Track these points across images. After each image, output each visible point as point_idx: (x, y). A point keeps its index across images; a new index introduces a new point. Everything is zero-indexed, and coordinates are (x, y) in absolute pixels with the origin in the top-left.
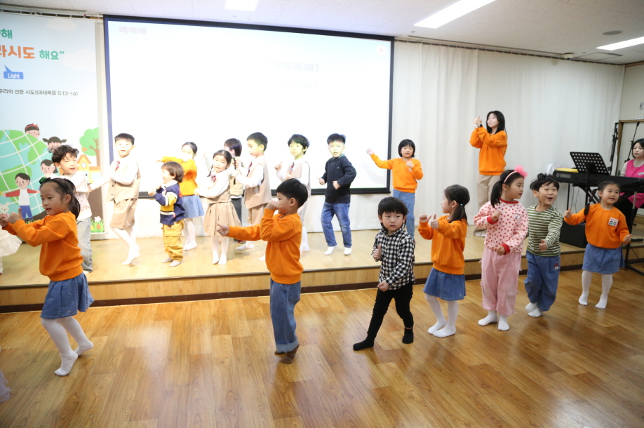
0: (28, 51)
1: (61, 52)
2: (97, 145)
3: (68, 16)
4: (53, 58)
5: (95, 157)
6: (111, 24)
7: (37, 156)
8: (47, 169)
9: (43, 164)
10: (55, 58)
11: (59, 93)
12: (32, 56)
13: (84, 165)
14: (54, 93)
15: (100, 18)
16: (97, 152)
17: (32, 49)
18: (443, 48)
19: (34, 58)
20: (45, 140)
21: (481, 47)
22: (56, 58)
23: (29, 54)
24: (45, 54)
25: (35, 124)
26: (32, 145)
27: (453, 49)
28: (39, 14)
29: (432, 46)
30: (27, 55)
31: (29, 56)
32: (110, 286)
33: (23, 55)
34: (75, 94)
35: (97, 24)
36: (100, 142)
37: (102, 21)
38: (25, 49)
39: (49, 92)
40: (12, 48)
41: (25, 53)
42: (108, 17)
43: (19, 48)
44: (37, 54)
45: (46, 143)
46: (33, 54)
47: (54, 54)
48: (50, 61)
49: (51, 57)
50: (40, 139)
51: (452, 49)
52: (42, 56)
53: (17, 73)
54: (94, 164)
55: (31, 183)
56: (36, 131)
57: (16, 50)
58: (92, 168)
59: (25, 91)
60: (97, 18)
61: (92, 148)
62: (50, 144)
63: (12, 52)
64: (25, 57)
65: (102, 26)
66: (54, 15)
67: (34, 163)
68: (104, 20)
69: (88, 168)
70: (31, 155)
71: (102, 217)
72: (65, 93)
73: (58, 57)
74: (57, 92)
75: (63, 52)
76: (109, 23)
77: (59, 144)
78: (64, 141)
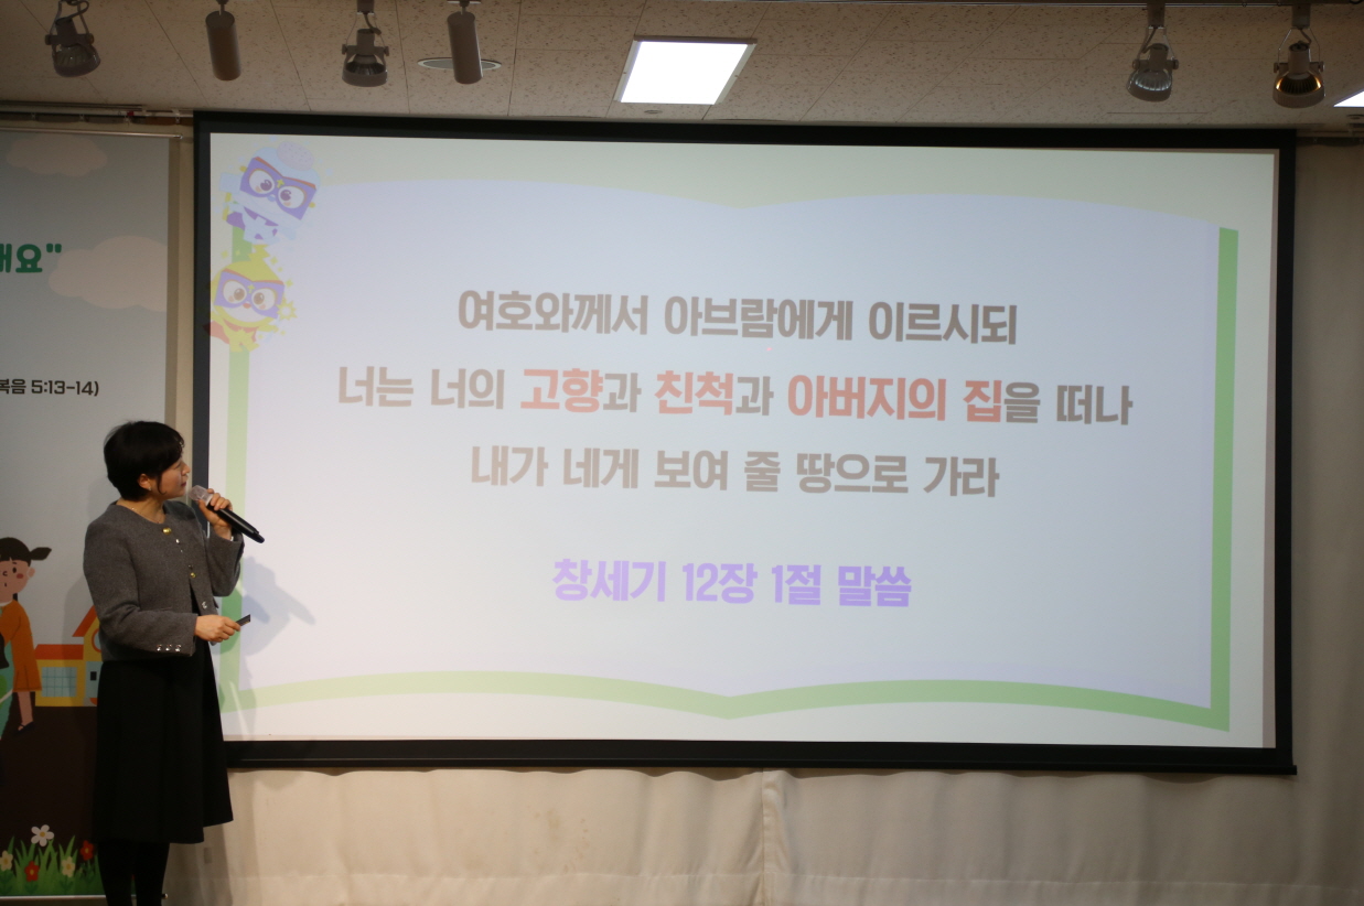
1: (49, 248)
4: (22, 270)
6: (220, 141)
10: (30, 266)
11: (37, 387)
14: (19, 387)
15: (183, 121)
22: (36, 269)
34: (90, 389)
35: (175, 142)
37: (186, 132)
39: (3, 385)
47: (29, 255)
49: (16, 263)
60: (170, 121)
65: (187, 151)
68: (196, 131)
72: (55, 387)
73: (39, 265)
74: (28, 385)
75: (59, 248)
76: (214, 137)
77: (21, 564)
78: (42, 553)
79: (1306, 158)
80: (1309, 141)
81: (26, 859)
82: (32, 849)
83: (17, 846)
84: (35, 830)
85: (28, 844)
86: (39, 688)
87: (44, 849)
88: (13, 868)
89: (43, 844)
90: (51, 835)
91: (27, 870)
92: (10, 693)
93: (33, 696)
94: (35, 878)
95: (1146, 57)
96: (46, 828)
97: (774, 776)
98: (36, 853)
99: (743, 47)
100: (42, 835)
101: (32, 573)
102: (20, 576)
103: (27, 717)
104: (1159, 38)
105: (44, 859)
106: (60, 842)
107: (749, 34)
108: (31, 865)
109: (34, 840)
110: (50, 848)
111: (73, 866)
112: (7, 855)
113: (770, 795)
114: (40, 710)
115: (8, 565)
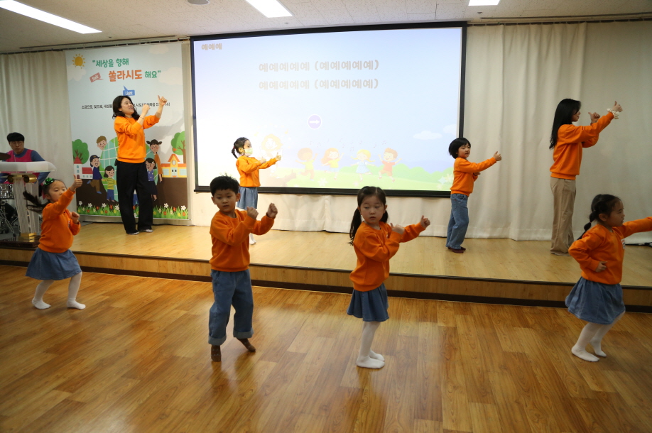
0: (138, 73)
1: (158, 72)
2: (184, 146)
3: (167, 41)
5: (182, 156)
6: (196, 43)
8: (149, 166)
9: (148, 162)
10: (155, 76)
13: (174, 162)
14: (154, 105)
15: (189, 39)
16: (184, 152)
17: (140, 71)
18: (533, 27)
19: (141, 78)
20: (148, 142)
21: (590, 19)
23: (139, 75)
24: (148, 74)
27: (549, 26)
28: (148, 43)
29: (518, 26)
30: (137, 77)
31: (139, 77)
32: (141, 260)
33: (135, 76)
36: (185, 143)
37: (189, 42)
38: (136, 71)
40: (128, 72)
41: (136, 75)
42: (194, 38)
43: (132, 71)
44: (143, 76)
45: (149, 145)
46: (141, 75)
47: (154, 73)
48: (151, 80)
49: (152, 76)
51: (546, 28)
52: (147, 76)
53: (131, 91)
54: (182, 161)
57: (130, 74)
58: (180, 165)
60: (185, 40)
61: (180, 148)
62: (152, 146)
63: (128, 75)
65: (190, 46)
66: (158, 42)
68: (191, 42)
69: (177, 165)
71: (186, 206)
75: (160, 72)
76: (195, 42)
78: (161, 143)
79: (470, 30)
80: (471, 25)
81: (164, 210)
83: (162, 207)
84: (164, 204)
86: (163, 173)
87: (167, 209)
88: (161, 212)
90: (168, 206)
93: (162, 175)
97: (328, 197)
100: (166, 205)
103: (161, 180)
105: (167, 211)
106: (170, 207)
108: (165, 212)
109: (165, 207)
111: (173, 213)
112: (160, 210)
113: (327, 202)
114: (163, 178)
115: (154, 146)
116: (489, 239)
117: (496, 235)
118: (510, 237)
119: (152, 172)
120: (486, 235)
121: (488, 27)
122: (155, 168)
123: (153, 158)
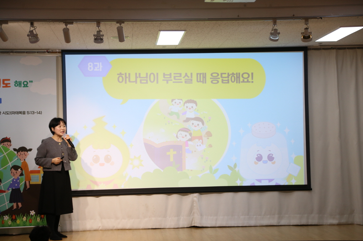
0: (6, 82)
1: (30, 82)
4: (24, 87)
6: (68, 57)
7: (9, 163)
8: (15, 173)
9: (13, 169)
10: (26, 86)
11: (28, 113)
12: (8, 85)
14: (24, 113)
15: (59, 52)
17: (9, 80)
19: (10, 87)
20: (15, 150)
23: (7, 84)
24: (18, 84)
25: (8, 137)
26: (5, 154)
30: (5, 85)
31: (7, 86)
33: (2, 85)
34: (40, 113)
35: (57, 57)
37: (60, 55)
38: (4, 80)
39: (20, 113)
41: (4, 83)
42: (65, 52)
44: (12, 83)
45: (16, 152)
46: (9, 84)
47: (25, 83)
48: (22, 89)
49: (23, 85)
50: (11, 149)
52: (16, 85)
55: (2, 185)
56: (9, 143)
59: (2, 113)
60: (56, 52)
62: (19, 153)
64: (3, 87)
65: (60, 59)
67: (5, 168)
68: (62, 54)
70: (4, 162)
72: (32, 113)
73: (28, 85)
74: (26, 112)
75: (32, 82)
76: (66, 56)
77: (26, 153)
78: (30, 150)
79: (310, 53)
80: (310, 49)
81: (29, 218)
82: (30, 216)
83: (27, 215)
84: (31, 212)
85: (29, 215)
86: (31, 180)
87: (33, 216)
88: (26, 220)
89: (33, 215)
90: (34, 213)
91: (29, 221)
92: (24, 181)
93: (29, 182)
94: (31, 222)
95: (273, 32)
96: (33, 211)
97: (196, 195)
98: (31, 217)
99: (183, 32)
100: (33, 213)
101: (28, 154)
102: (26, 155)
103: (28, 187)
104: (275, 27)
105: (33, 218)
106: (36, 214)
107: (185, 29)
108: (30, 220)
109: (31, 214)
110: (34, 216)
111: (40, 219)
112: (25, 218)
113: (195, 199)
114: (30, 185)
115: (23, 153)
116: (339, 225)
117: (343, 221)
118: (355, 223)
119: (18, 179)
120: (335, 222)
121: (323, 51)
122: (22, 175)
123: (20, 165)
